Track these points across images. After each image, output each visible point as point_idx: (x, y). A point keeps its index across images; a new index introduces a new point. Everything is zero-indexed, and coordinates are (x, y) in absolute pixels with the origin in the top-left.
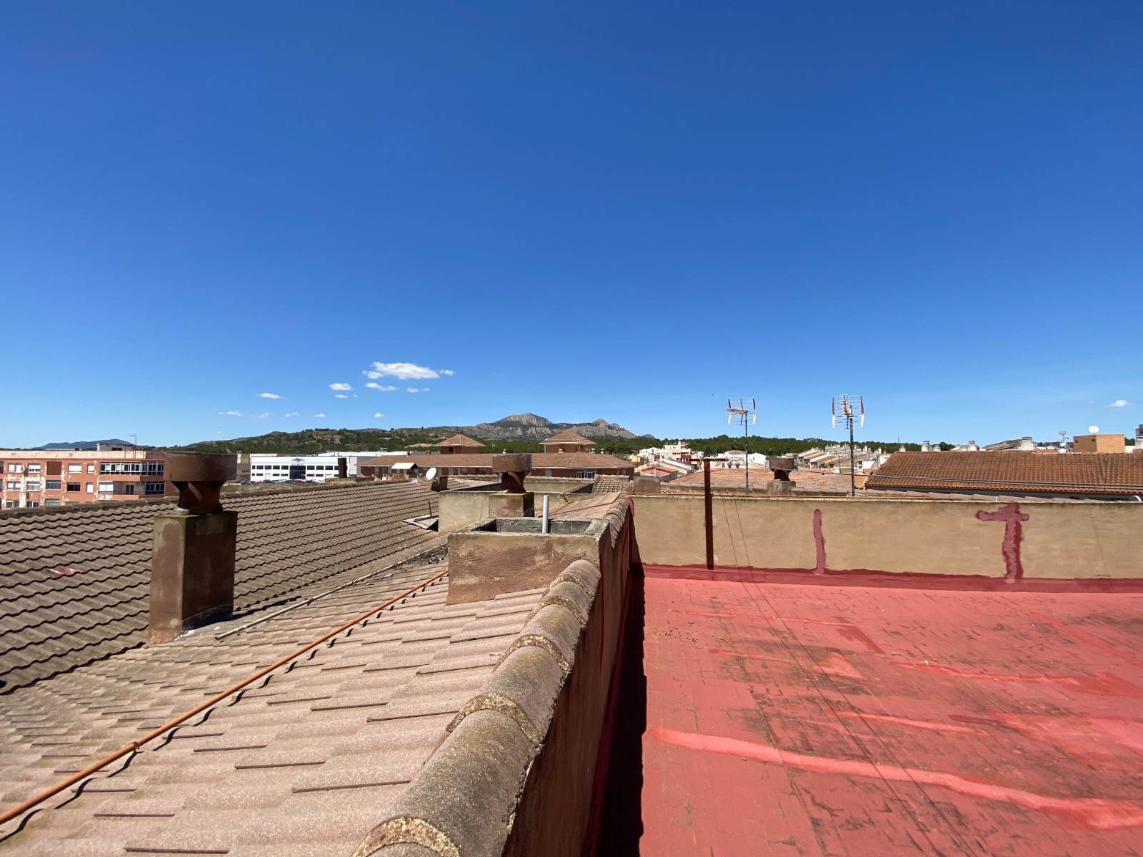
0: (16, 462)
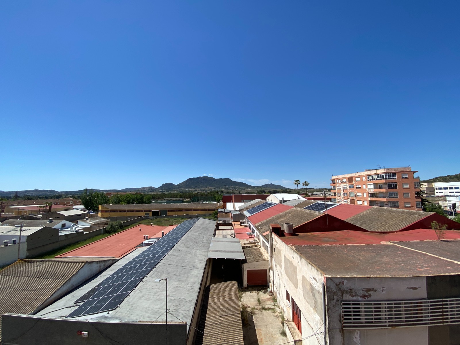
0: (339, 179)
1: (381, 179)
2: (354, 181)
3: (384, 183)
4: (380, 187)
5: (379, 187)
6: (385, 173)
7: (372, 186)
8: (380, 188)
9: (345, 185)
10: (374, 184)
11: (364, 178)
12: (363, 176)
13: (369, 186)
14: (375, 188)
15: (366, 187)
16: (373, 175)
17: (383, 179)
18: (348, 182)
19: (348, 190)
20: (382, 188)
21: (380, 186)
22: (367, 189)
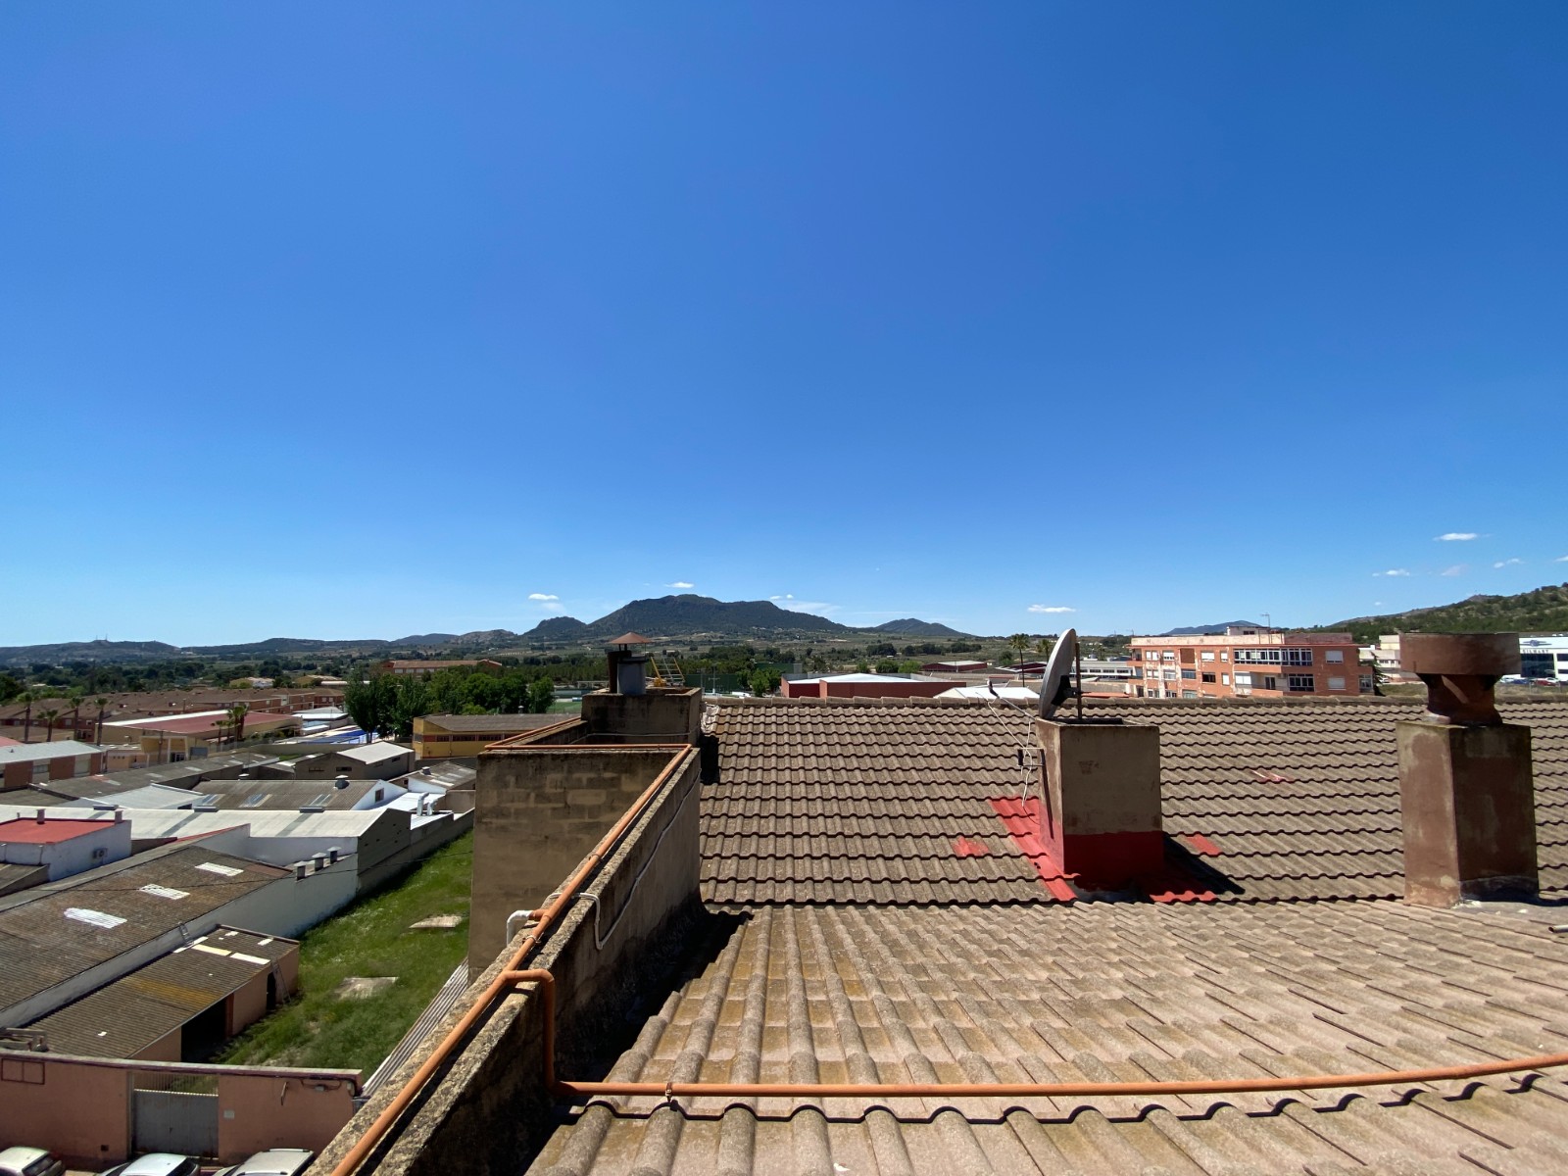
0: (1152, 648)
1: (1272, 663)
2: (1196, 660)
3: (1279, 675)
4: (1270, 684)
5: (1264, 683)
6: (1282, 648)
7: (1248, 680)
8: (1268, 688)
9: (1172, 668)
10: (1252, 674)
11: (1224, 656)
12: (1222, 649)
13: (1239, 680)
14: (1254, 685)
15: (1232, 680)
16: (1250, 648)
17: (1278, 663)
18: (1180, 661)
19: (1179, 685)
20: (1274, 688)
21: (1267, 679)
22: (1233, 686)
